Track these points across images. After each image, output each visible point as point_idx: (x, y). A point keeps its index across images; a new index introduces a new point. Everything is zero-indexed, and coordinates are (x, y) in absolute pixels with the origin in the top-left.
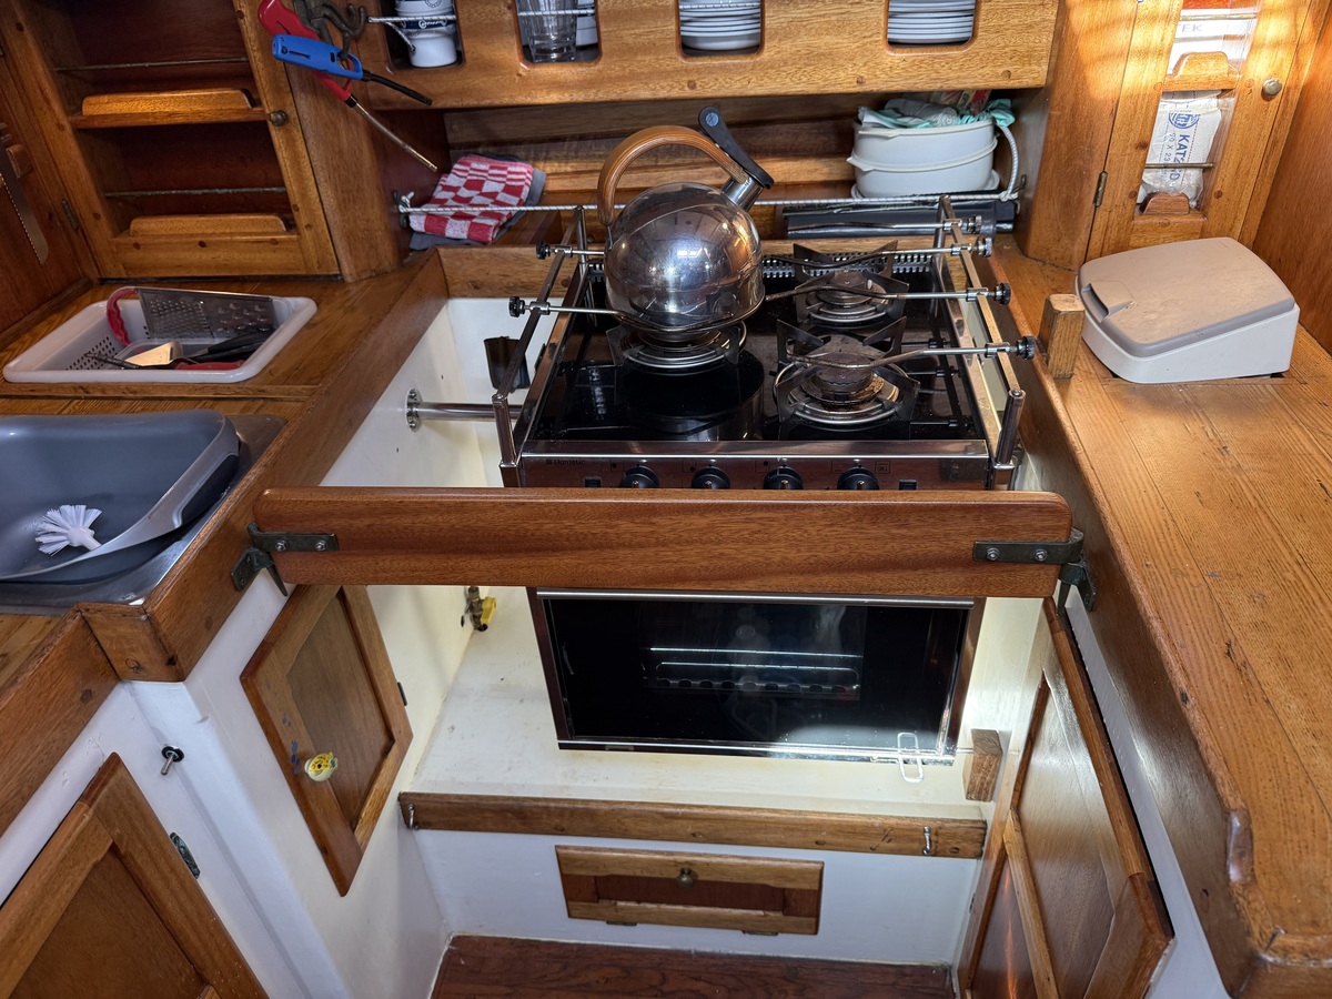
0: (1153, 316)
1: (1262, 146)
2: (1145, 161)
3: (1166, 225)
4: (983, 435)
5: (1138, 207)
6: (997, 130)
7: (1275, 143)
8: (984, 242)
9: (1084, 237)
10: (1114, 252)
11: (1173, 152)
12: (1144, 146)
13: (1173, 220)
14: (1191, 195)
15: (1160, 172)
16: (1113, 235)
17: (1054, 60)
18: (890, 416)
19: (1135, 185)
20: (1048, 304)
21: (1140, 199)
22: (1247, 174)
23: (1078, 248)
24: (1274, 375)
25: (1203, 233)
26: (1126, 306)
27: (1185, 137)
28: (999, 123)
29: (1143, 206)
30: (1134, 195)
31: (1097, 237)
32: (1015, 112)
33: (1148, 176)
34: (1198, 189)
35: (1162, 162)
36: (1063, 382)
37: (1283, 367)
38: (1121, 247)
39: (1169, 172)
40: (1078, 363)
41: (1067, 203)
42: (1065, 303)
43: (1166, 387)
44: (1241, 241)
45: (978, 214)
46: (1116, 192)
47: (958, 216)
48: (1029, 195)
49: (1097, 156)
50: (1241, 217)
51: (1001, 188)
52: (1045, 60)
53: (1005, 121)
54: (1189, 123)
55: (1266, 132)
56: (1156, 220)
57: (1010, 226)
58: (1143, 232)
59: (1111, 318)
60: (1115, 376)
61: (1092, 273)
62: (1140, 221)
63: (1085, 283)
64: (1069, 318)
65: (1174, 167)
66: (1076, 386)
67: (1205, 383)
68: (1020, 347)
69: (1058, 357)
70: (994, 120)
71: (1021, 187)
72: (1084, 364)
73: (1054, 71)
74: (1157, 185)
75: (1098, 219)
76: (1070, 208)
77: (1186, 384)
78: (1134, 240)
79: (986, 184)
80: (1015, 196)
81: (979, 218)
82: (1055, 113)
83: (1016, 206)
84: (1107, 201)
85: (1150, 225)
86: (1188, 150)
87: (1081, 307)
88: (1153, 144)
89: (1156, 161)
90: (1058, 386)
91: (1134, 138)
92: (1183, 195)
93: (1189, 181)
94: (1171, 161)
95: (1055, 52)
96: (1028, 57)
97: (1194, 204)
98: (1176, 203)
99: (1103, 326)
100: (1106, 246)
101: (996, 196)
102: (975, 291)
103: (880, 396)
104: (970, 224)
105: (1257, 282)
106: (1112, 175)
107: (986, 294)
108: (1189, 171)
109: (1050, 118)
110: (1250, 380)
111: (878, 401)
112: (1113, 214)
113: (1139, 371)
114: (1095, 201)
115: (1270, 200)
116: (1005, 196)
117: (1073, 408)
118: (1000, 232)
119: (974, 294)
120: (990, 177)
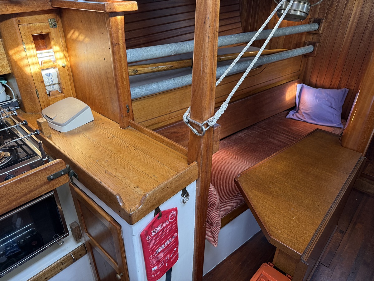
0: (62, 117)
1: (68, 77)
2: (44, 85)
3: (56, 98)
4: (37, 155)
5: (48, 95)
6: (3, 85)
7: (70, 76)
8: (14, 112)
9: (39, 105)
10: (47, 106)
11: (50, 82)
12: (43, 82)
13: (57, 96)
14: (59, 90)
15: (49, 87)
16: (45, 103)
17: (10, 66)
18: (11, 160)
19: (45, 91)
20: (38, 122)
21: (48, 93)
22: (68, 83)
23: (39, 108)
24: (92, 121)
25: (65, 97)
26: (56, 117)
27: (51, 78)
28: (3, 83)
29: (49, 95)
30: (46, 93)
31: (42, 104)
32: (6, 79)
33: (47, 88)
34: (59, 88)
35: (49, 84)
36: (50, 137)
37: (93, 119)
38: (49, 105)
39: (51, 86)
40: (51, 132)
41: (31, 98)
42: (41, 120)
43: (73, 130)
44: (74, 97)
45: (9, 106)
46: (41, 93)
47: (3, 108)
48: (20, 99)
49: (33, 86)
50: (71, 92)
51: (11, 99)
52: (8, 67)
53: (4, 82)
54: (50, 75)
55: (67, 74)
56: (54, 97)
57: (19, 107)
58: (52, 100)
59: (54, 120)
60: (61, 132)
61: (45, 112)
62: (50, 98)
63: (44, 115)
64: (44, 123)
65: (52, 85)
66: (53, 137)
67: (80, 127)
68: (36, 132)
69: (46, 133)
70: (1, 83)
71: (17, 97)
72: (52, 132)
73: (12, 69)
74: (50, 89)
75: (40, 100)
76: (32, 99)
77: (76, 129)
78: (51, 102)
79: (7, 99)
80: (16, 100)
81: (10, 107)
82: (17, 78)
83: (18, 102)
84: (40, 96)
85: (53, 98)
86: (53, 81)
87: (46, 120)
88: (44, 81)
89: (47, 84)
90: (49, 139)
91: (40, 81)
92: (57, 90)
93: (57, 87)
94: (51, 84)
95: (10, 65)
96: (3, 67)
97: (60, 92)
98: (56, 93)
99: (52, 123)
100: (45, 106)
101: (11, 101)
102: (18, 124)
103: (5, 156)
104: (8, 109)
105: (80, 105)
106: (39, 90)
107: (21, 124)
108: (56, 85)
109: (16, 80)
110: (88, 124)
111: (5, 158)
112: (43, 98)
113: (65, 129)
114: (37, 96)
115: (75, 87)
116: (14, 100)
117: (55, 142)
118: (17, 109)
119: (18, 125)
120: (7, 97)
